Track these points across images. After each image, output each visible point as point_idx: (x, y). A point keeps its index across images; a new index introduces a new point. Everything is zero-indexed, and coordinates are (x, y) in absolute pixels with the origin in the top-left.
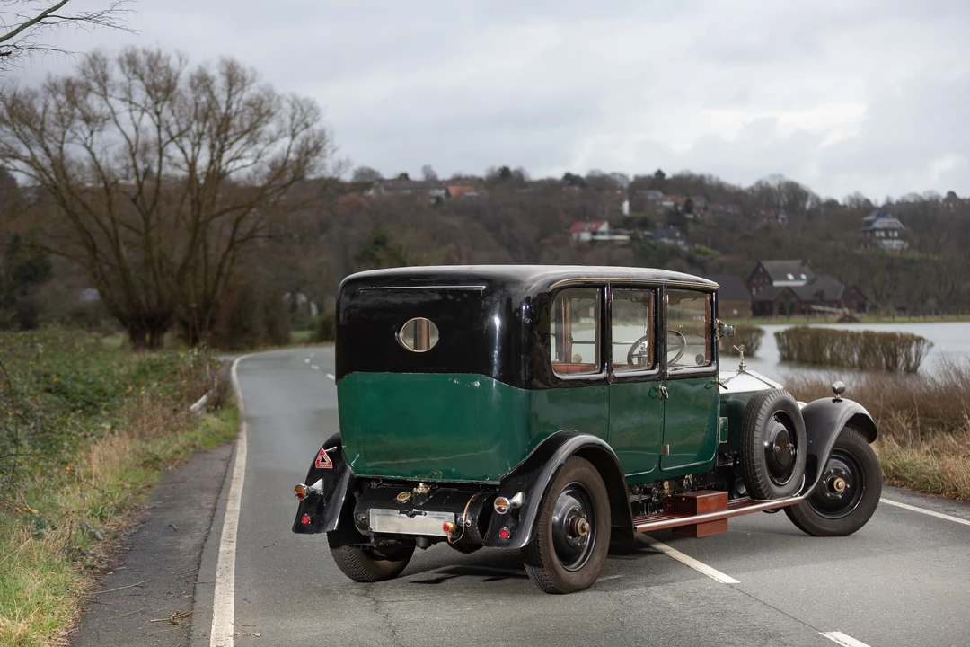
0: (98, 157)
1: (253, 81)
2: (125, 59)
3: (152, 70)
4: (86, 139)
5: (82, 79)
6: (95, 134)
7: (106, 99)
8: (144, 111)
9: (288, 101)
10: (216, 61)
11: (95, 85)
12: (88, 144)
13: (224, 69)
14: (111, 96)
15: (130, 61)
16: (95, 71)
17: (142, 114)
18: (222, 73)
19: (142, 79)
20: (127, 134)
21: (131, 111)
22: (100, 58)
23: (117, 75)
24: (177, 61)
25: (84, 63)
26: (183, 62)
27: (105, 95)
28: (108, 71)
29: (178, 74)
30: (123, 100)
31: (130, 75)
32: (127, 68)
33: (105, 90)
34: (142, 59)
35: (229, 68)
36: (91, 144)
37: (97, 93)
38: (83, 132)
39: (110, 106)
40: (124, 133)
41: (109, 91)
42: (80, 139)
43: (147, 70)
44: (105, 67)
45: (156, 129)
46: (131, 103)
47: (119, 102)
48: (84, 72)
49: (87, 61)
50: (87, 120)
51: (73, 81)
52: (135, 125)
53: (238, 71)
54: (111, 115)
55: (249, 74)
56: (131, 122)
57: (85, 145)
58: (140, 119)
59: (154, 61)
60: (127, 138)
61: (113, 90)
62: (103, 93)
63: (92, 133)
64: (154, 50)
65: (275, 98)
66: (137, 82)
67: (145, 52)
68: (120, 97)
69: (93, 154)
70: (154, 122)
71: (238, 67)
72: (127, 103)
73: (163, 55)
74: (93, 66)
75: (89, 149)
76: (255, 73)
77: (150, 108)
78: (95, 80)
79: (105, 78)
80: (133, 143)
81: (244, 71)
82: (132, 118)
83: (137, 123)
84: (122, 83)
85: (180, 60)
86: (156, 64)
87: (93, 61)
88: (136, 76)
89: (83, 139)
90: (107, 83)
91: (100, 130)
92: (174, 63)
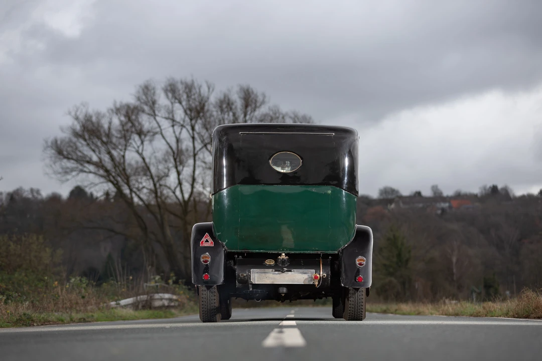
0: (147, 160)
1: (263, 102)
2: (169, 88)
3: (188, 97)
4: (138, 147)
5: (138, 103)
6: (146, 143)
7: (155, 119)
8: (183, 126)
9: (290, 117)
10: (236, 89)
11: (146, 108)
12: (140, 151)
13: (242, 95)
14: (158, 116)
15: (172, 90)
16: (147, 98)
17: (182, 129)
18: (240, 98)
19: (180, 103)
20: (171, 145)
21: (173, 126)
22: (150, 88)
23: (163, 100)
24: (206, 89)
25: (139, 92)
26: (211, 90)
27: (154, 115)
28: (156, 98)
29: (208, 98)
30: (166, 118)
31: (173, 101)
32: (170, 95)
33: (154, 112)
34: (181, 87)
35: (245, 93)
36: (142, 150)
37: (149, 114)
38: (135, 142)
39: (158, 123)
40: (168, 144)
41: (157, 112)
42: (134, 148)
43: (185, 96)
44: (154, 93)
45: (191, 140)
46: (173, 120)
47: (164, 120)
48: (139, 99)
49: (141, 91)
50: (140, 133)
51: (132, 107)
52: (176, 137)
53: (252, 96)
54: (158, 130)
55: (260, 98)
56: (173, 135)
57: (137, 152)
58: (180, 133)
59: (189, 88)
60: (171, 147)
61: (159, 111)
62: (153, 114)
63: (142, 143)
64: (189, 80)
65: (281, 116)
66: (177, 105)
67: (182, 83)
68: (164, 116)
69: (143, 159)
70: (190, 134)
71: (253, 92)
72: (171, 121)
73: (196, 84)
74: (146, 94)
75: (141, 154)
76: (264, 96)
77: (188, 125)
78: (147, 105)
79: (154, 103)
80: (176, 152)
81: (256, 96)
82: (174, 132)
83: (178, 136)
84: (165, 106)
85: (209, 88)
86: (190, 91)
87: (146, 90)
88: (177, 101)
89: (136, 147)
90: (156, 106)
91: (151, 141)
92: (204, 90)
